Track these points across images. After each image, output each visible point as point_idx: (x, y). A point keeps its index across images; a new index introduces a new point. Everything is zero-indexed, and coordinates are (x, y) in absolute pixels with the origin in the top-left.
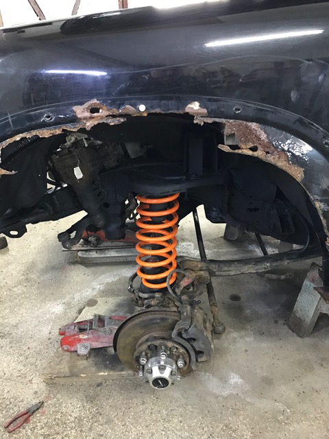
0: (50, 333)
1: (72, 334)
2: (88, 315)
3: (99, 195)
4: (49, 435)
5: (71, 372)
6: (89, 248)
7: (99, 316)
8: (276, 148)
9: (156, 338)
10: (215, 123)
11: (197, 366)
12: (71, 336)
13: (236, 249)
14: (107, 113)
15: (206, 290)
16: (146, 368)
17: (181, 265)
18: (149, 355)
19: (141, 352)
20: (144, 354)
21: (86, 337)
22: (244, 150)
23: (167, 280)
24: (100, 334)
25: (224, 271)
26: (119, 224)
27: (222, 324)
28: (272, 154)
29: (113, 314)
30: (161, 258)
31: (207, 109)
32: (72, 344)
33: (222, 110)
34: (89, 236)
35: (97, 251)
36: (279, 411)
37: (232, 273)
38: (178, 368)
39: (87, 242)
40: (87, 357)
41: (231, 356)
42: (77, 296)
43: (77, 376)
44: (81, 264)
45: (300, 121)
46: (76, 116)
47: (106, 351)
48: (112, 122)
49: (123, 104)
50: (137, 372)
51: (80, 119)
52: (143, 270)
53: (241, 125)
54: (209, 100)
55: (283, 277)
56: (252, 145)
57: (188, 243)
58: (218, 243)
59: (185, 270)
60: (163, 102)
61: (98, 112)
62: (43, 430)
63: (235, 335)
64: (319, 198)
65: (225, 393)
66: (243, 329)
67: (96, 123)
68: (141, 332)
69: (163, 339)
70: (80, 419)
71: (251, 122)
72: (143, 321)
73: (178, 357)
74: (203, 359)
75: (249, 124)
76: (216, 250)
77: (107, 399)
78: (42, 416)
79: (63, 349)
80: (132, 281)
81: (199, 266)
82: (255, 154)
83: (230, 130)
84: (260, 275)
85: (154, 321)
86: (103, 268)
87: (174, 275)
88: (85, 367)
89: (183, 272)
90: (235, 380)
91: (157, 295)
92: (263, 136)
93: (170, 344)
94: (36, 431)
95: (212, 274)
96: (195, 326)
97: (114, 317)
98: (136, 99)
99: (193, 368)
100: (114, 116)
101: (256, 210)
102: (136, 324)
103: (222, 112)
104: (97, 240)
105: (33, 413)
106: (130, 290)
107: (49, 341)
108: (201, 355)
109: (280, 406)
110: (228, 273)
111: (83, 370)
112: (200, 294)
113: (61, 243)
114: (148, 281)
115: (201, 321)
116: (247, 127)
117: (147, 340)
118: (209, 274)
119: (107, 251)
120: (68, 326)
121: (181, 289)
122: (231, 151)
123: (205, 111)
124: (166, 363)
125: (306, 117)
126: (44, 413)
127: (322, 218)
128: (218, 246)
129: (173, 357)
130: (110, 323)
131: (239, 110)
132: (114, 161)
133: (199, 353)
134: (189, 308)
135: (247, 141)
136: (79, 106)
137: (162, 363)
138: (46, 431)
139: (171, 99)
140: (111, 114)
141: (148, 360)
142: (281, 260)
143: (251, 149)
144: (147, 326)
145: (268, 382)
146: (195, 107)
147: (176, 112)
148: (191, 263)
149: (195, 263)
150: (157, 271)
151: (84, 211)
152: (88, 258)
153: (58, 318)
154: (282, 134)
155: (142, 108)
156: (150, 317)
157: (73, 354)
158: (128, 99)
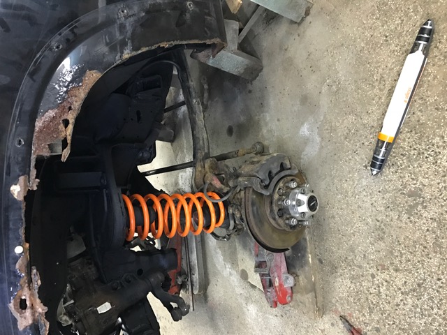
0: (276, 316)
1: (275, 294)
2: (255, 279)
3: (129, 282)
4: (369, 308)
5: (311, 291)
6: (189, 283)
7: (256, 267)
8: (64, 99)
9: (272, 211)
10: (36, 167)
11: (295, 168)
12: (277, 295)
13: (183, 130)
14: (26, 289)
15: (223, 161)
16: (301, 219)
17: (201, 188)
18: (288, 216)
19: (286, 224)
20: (287, 222)
21: (277, 279)
22: (68, 134)
23: (215, 201)
24: (273, 265)
25: (204, 144)
26: (160, 256)
27: (254, 145)
28: (71, 104)
29: (253, 252)
30: (194, 209)
31: (19, 176)
32: (284, 293)
33: (20, 159)
34: (176, 284)
35: (192, 274)
36: (329, 89)
37: (205, 136)
38: (298, 186)
39: (183, 286)
40: (296, 276)
41: (284, 135)
42: (239, 290)
43: (314, 284)
44: (206, 290)
45: (32, 75)
46: (31, 326)
47: (289, 257)
48: (37, 282)
49: (15, 272)
50: (305, 227)
51: (34, 320)
52: (207, 226)
53: (38, 138)
54: (8, 173)
55: (206, 86)
56: (62, 125)
57: (180, 178)
58: (178, 148)
59: (204, 183)
60: (11, 226)
61: (25, 300)
62: (366, 314)
63: (264, 131)
64: (119, 54)
65: (318, 139)
66: (258, 123)
67: (38, 301)
68: (266, 226)
69: (271, 203)
70: (353, 278)
71: (34, 126)
72: (256, 224)
73: (288, 187)
74: (287, 163)
75: (37, 129)
76: (185, 151)
77: (333, 252)
78: (353, 317)
79: (290, 302)
80: (219, 237)
81: (200, 169)
82: (72, 121)
83: (44, 150)
84: (205, 108)
85: (256, 213)
86: (209, 266)
87: (210, 194)
88: (306, 278)
89: (206, 186)
90: (306, 130)
91: (230, 211)
92: (51, 113)
93: (276, 196)
94: (367, 321)
95: (207, 156)
96: (257, 172)
97: (255, 252)
98: (7, 258)
99: (296, 172)
100: (30, 281)
101: (138, 113)
102: (260, 231)
103: (23, 159)
104: (180, 276)
105: (351, 326)
106: (228, 239)
107: (284, 316)
108: (284, 166)
109: (325, 89)
110: (205, 140)
111: (309, 279)
112: (227, 167)
113: (183, 317)
114: (218, 221)
115: (252, 167)
116: (41, 131)
117: (274, 219)
118: (207, 158)
119: (192, 263)
120: (268, 299)
121: (223, 186)
122: (69, 147)
123: (22, 179)
124: (293, 200)
125: (27, 69)
126: (350, 315)
127: (140, 52)
128: (181, 149)
129: (287, 193)
130: (262, 255)
131: (20, 141)
132: (89, 268)
133: (282, 168)
134: (240, 179)
135: (57, 130)
136: (18, 323)
137: (294, 203)
138: (366, 311)
139: (7, 217)
140: (27, 285)
141: (293, 217)
142: (189, 88)
143: (66, 126)
144: (260, 220)
145: (305, 99)
146: (17, 190)
147: (23, 211)
148: (197, 177)
149: (197, 173)
150: (207, 212)
151: (148, 296)
152: (200, 283)
153: (261, 308)
154: (48, 94)
155: (19, 250)
156: (251, 218)
157: (294, 290)
158: (8, 267)
